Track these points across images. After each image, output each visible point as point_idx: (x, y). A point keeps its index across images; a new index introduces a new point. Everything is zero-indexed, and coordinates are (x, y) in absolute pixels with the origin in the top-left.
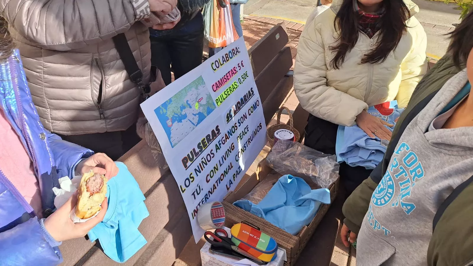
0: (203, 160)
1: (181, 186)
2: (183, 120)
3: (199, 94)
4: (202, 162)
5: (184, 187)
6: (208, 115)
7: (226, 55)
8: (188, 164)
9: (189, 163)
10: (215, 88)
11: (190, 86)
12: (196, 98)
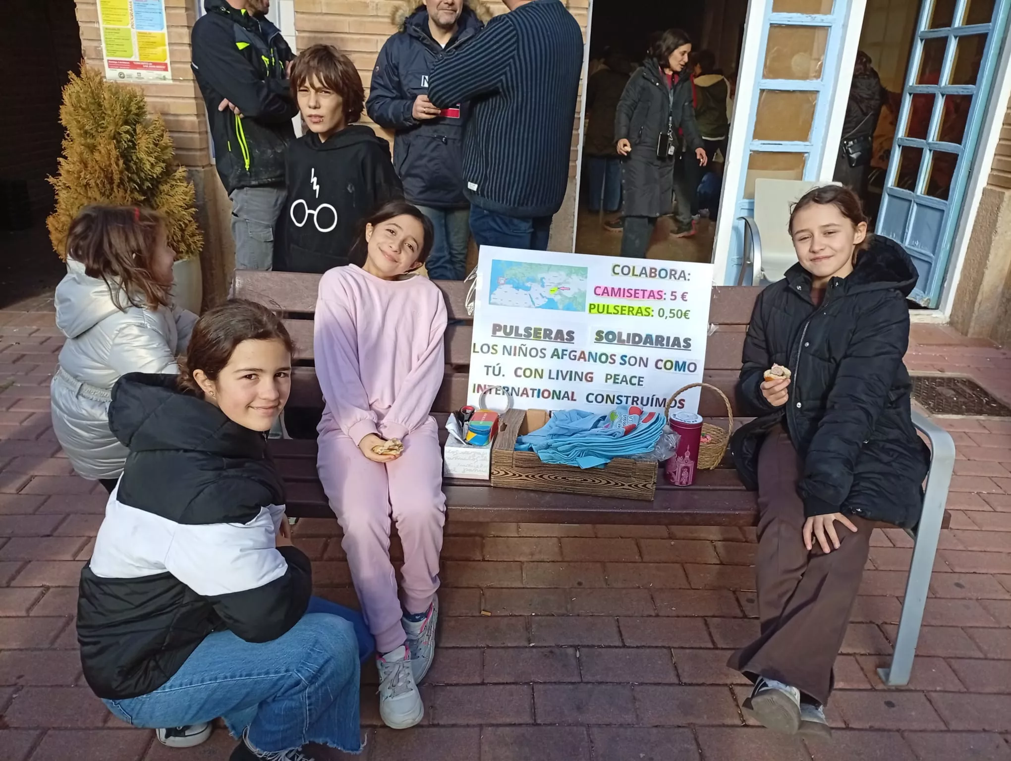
0: (524, 348)
1: (475, 344)
2: (520, 290)
3: (565, 282)
4: (520, 348)
5: (478, 349)
6: (563, 309)
7: (651, 269)
8: (498, 334)
9: (501, 333)
10: (599, 291)
11: (560, 268)
12: (559, 284)
